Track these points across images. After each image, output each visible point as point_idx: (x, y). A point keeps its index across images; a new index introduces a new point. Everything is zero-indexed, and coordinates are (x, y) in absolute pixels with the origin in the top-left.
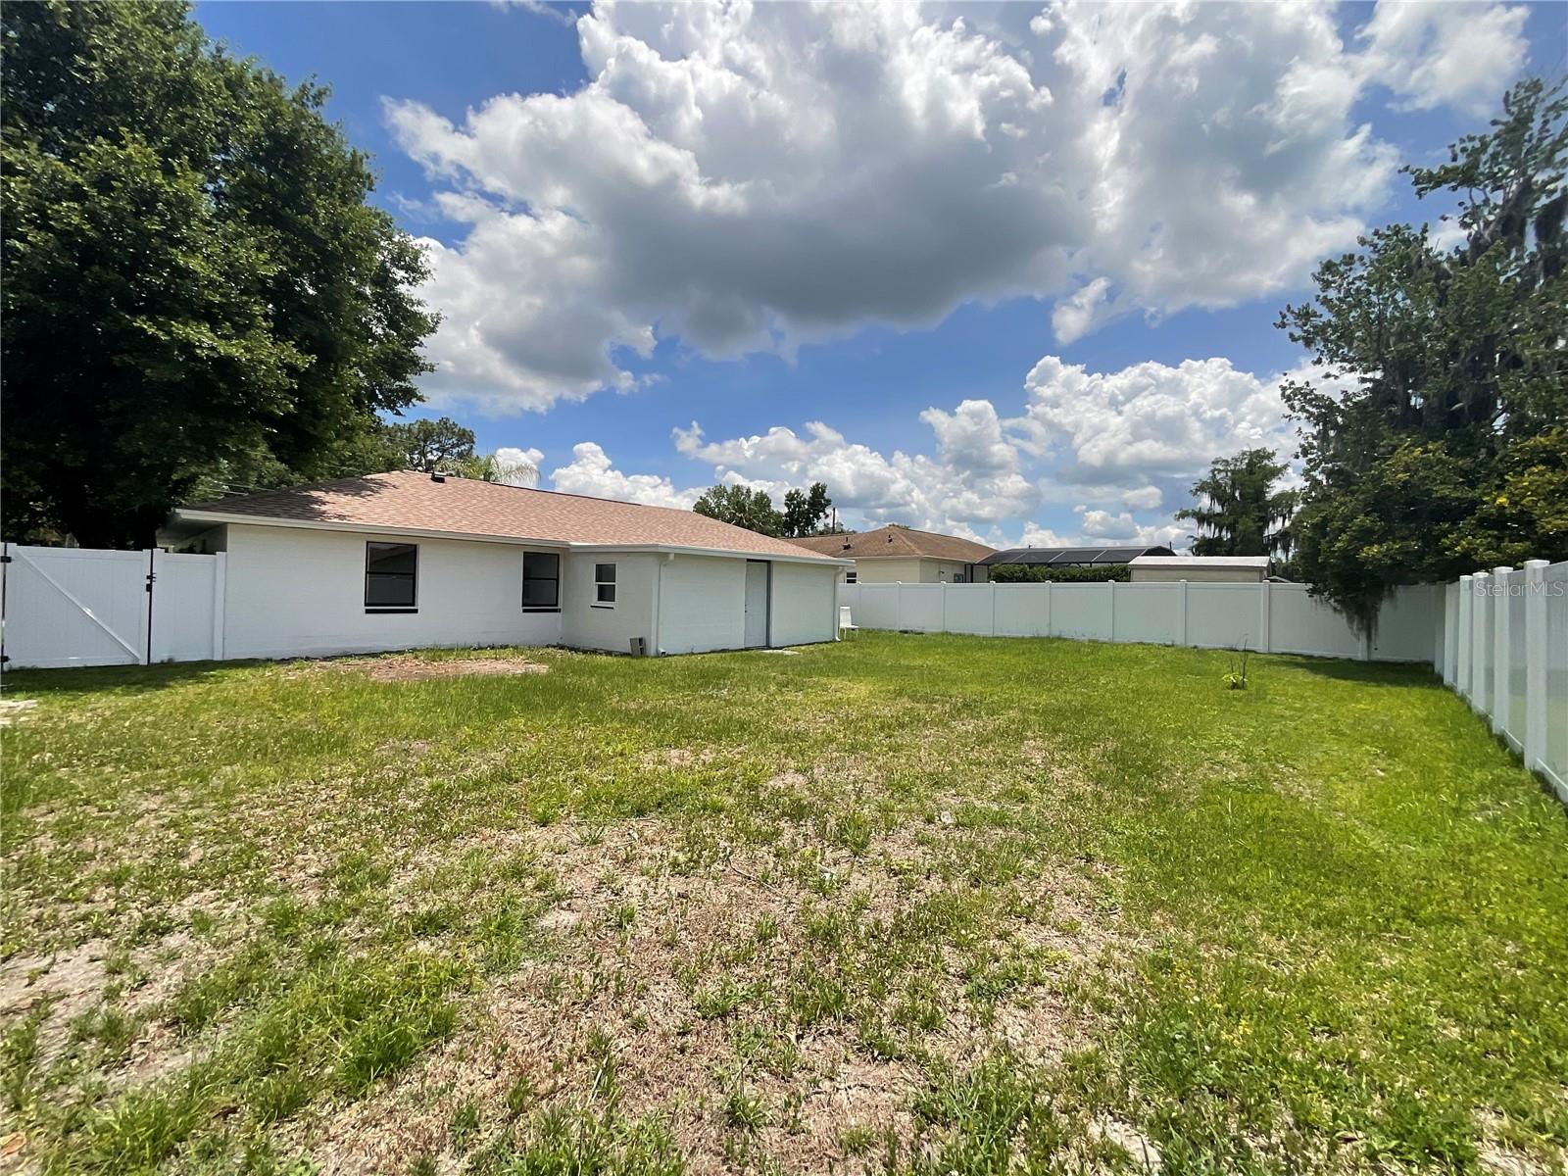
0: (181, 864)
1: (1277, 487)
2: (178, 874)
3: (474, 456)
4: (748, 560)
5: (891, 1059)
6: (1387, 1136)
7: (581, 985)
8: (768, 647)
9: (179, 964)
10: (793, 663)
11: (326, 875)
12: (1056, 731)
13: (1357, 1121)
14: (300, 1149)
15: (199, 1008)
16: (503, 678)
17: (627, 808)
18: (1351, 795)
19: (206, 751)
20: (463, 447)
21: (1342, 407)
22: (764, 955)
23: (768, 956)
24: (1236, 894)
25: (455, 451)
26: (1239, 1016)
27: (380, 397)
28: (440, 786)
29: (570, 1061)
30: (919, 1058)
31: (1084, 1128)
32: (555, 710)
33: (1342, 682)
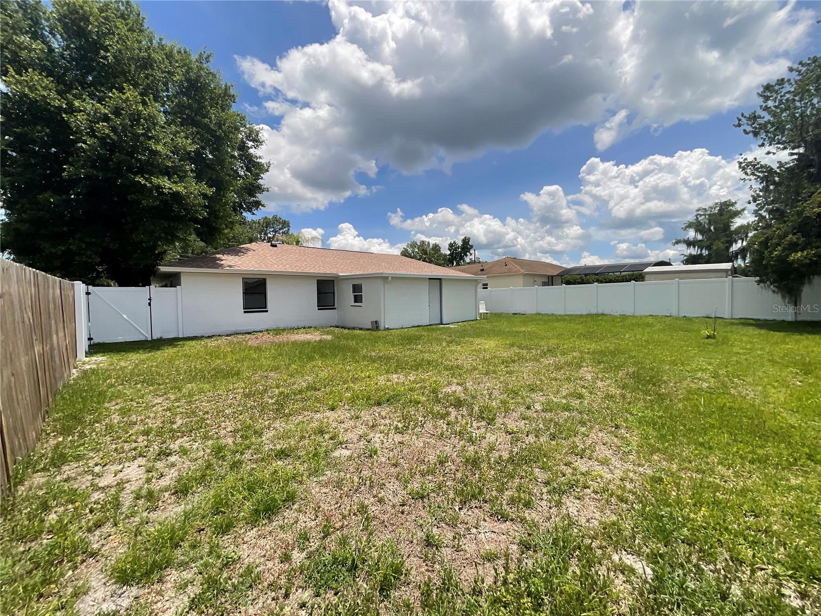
0: (173, 426)
1: (738, 222)
2: (172, 430)
3: (290, 233)
4: (429, 279)
5: (507, 520)
6: (787, 568)
7: (353, 482)
8: (442, 324)
9: (176, 468)
10: (455, 331)
11: (235, 431)
12: (600, 363)
13: (768, 560)
14: (232, 546)
15: (186, 486)
16: (310, 342)
17: (372, 402)
18: (779, 395)
19: (179, 377)
20: (285, 230)
21: (778, 171)
22: (442, 471)
23: (444, 471)
24: (704, 446)
25: (281, 231)
26: (701, 506)
27: (244, 206)
28: (283, 392)
29: (350, 514)
30: (522, 520)
31: (610, 558)
32: (336, 356)
33: (778, 333)
